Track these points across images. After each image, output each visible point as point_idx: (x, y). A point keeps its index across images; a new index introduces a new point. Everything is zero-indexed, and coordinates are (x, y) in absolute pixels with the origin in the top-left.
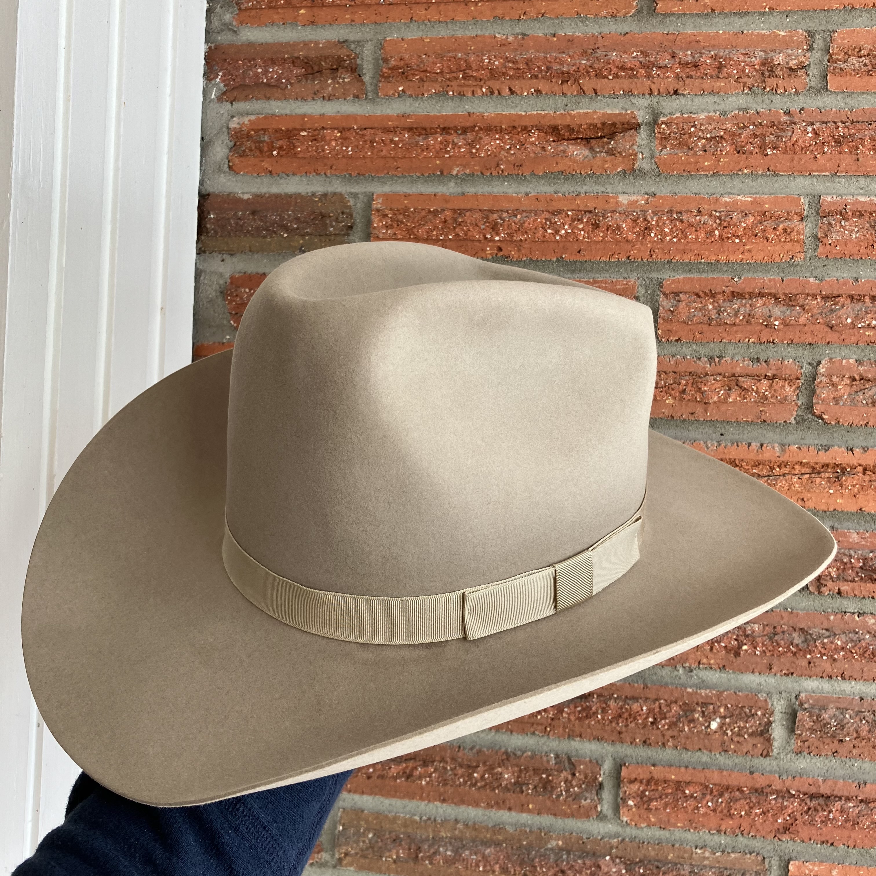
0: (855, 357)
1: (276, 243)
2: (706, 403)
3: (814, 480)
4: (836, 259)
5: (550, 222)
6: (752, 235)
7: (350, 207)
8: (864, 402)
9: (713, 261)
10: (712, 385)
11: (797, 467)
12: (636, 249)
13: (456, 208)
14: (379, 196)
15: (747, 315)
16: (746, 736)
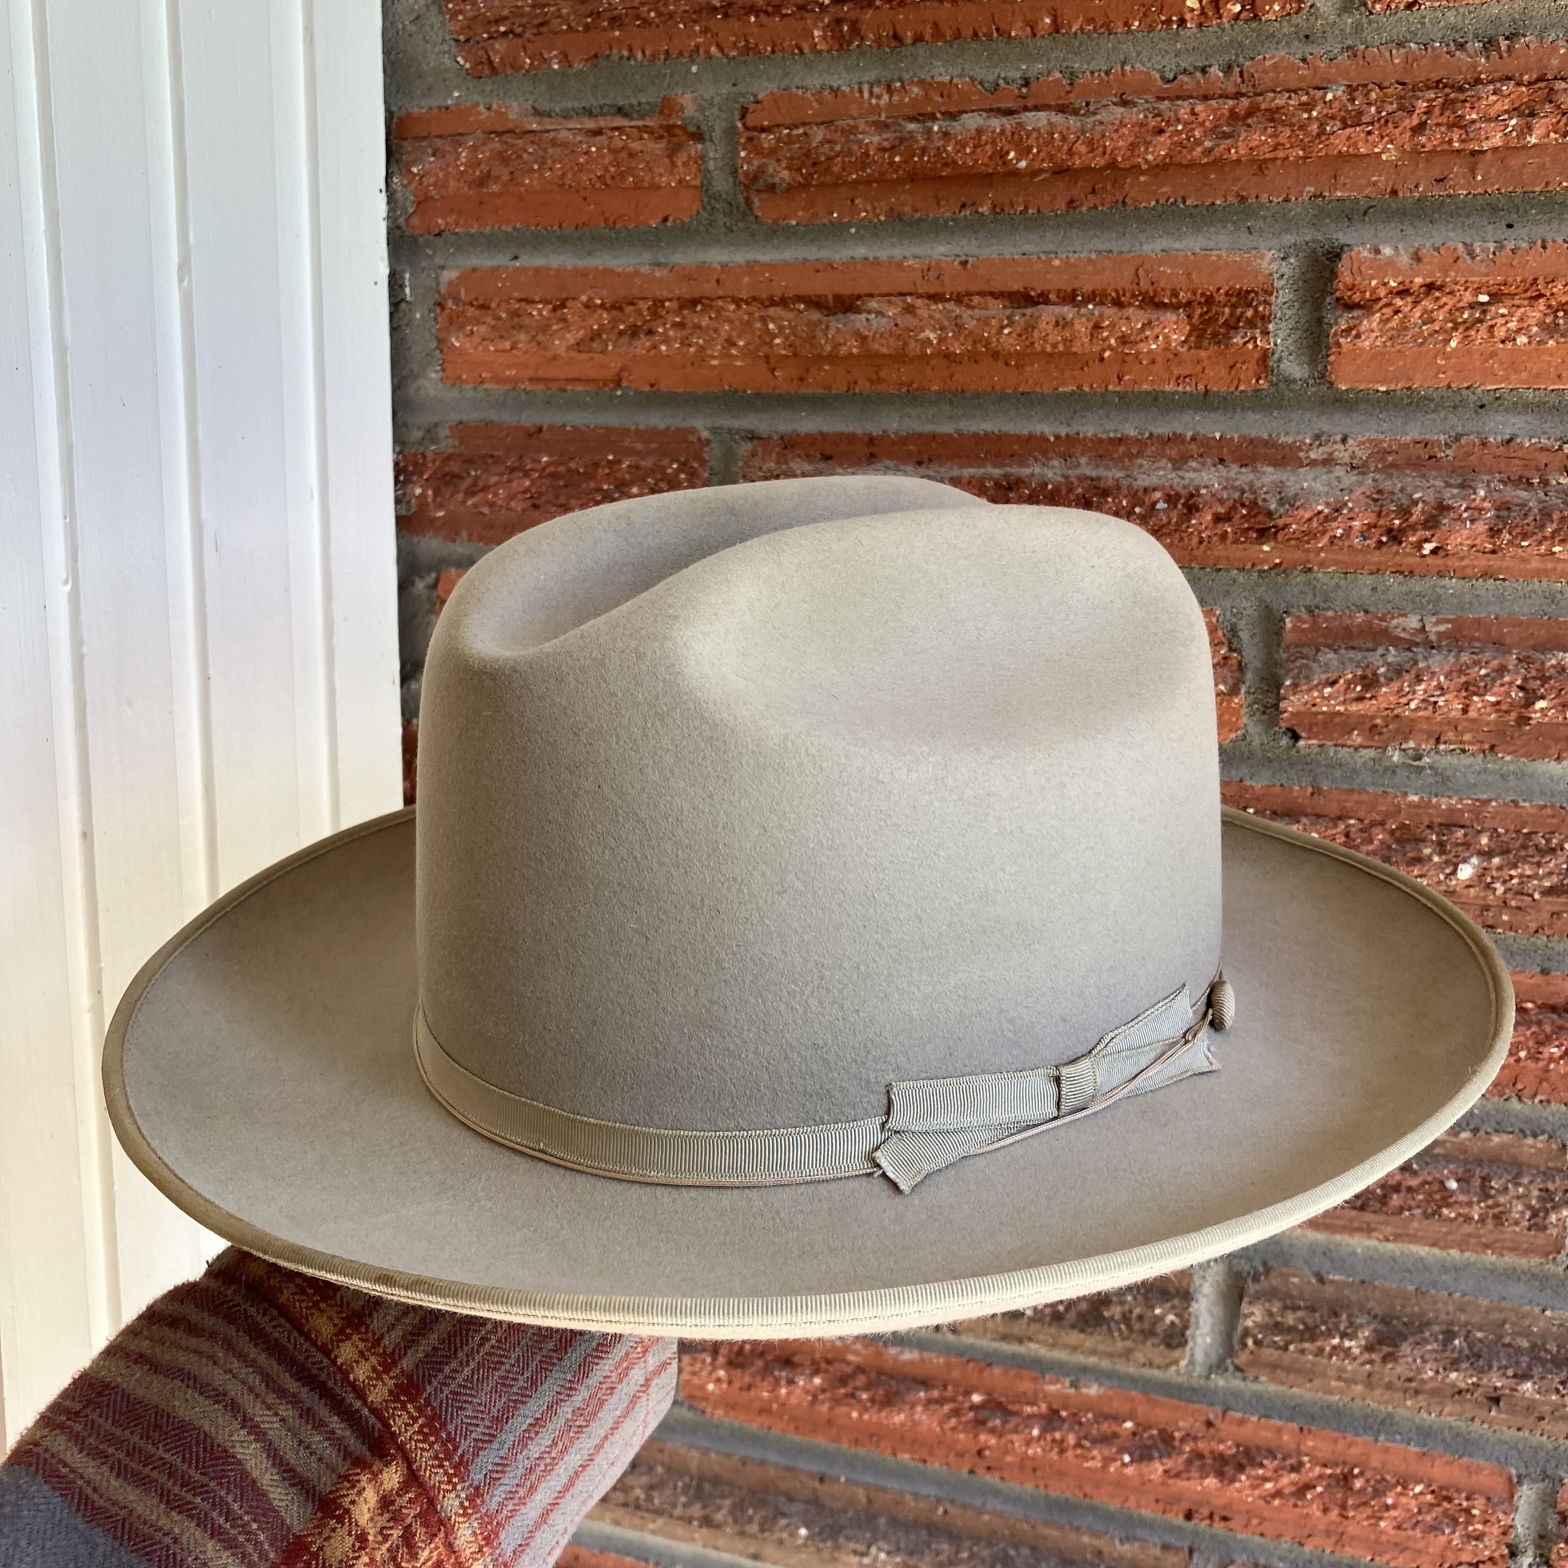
2: (1474, 153)
10: (1490, 105)
16: (1537, 896)
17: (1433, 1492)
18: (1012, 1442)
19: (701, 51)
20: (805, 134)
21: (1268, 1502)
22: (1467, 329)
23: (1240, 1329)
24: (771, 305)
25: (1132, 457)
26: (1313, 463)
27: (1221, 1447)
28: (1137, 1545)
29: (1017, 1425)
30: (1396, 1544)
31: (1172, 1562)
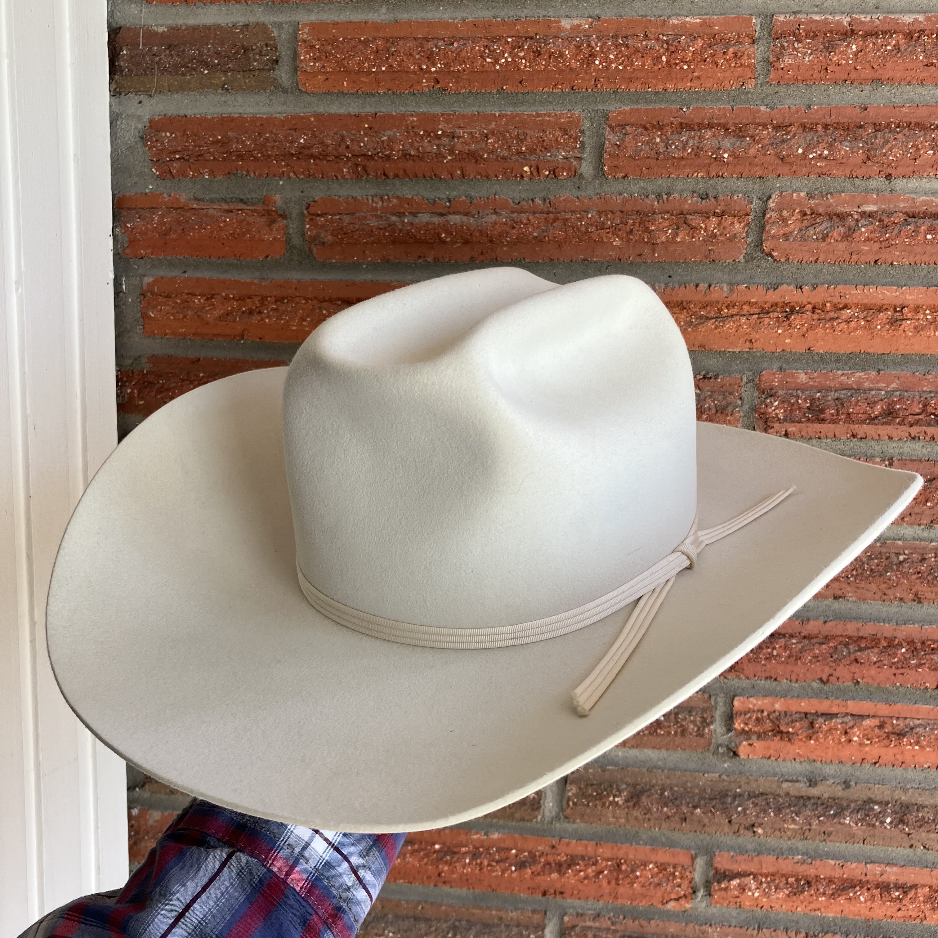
0: (807, 190)
1: (196, 81)
2: (653, 244)
3: (762, 320)
4: (788, 84)
5: (489, 49)
6: (701, 60)
7: (274, 39)
8: (815, 237)
9: (660, 90)
10: (660, 223)
11: (746, 308)
12: (581, 78)
13: (389, 36)
14: (305, 25)
15: (695, 147)
17: (657, 867)
18: (456, 867)
19: (285, 175)
20: (340, 219)
21: (581, 882)
23: (566, 797)
24: (324, 301)
27: (559, 857)
28: (519, 912)
29: (458, 858)
30: (642, 894)
31: (537, 918)
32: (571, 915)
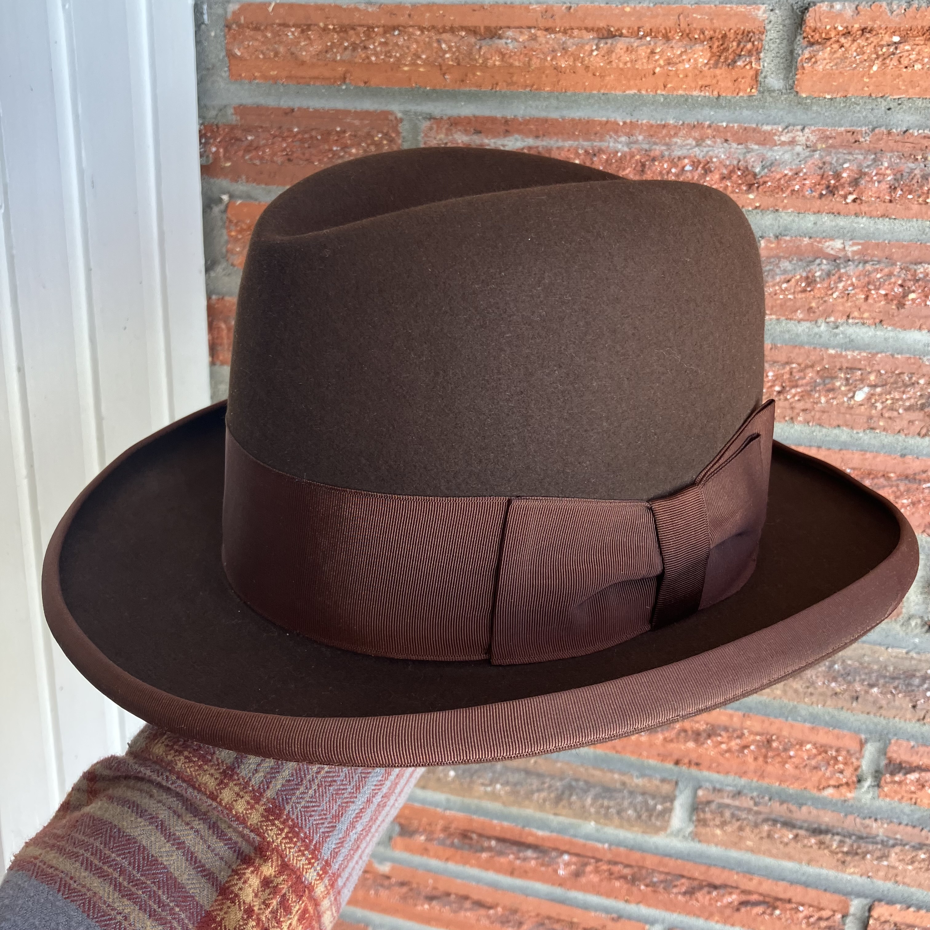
17: (816, 748)
21: (722, 755)
22: (884, 59)
24: (444, 32)
25: (671, 137)
26: (783, 144)
27: (697, 725)
28: (646, 779)
30: (794, 776)
31: (666, 788)
32: (707, 789)
